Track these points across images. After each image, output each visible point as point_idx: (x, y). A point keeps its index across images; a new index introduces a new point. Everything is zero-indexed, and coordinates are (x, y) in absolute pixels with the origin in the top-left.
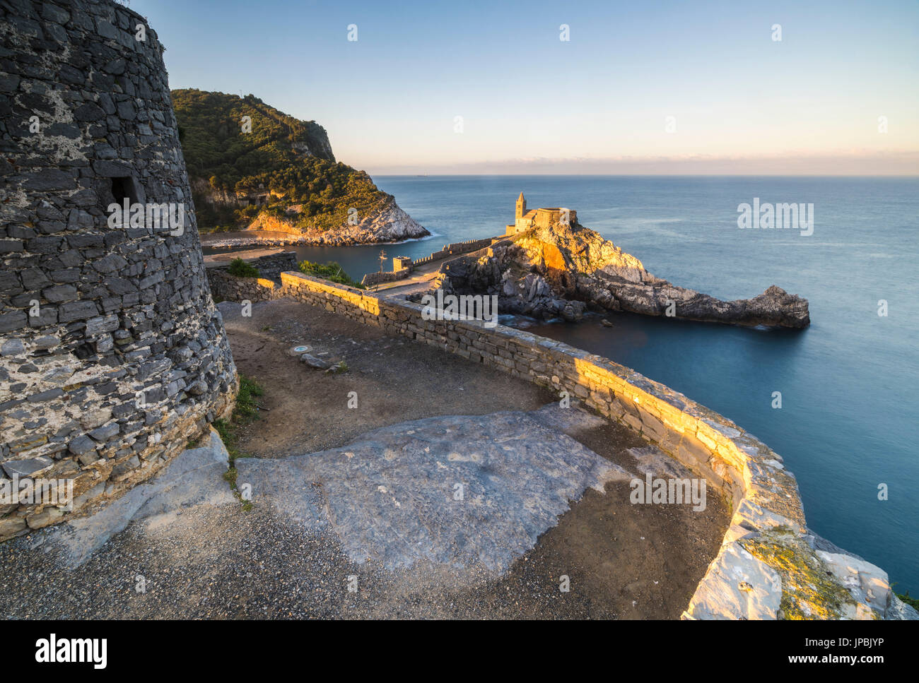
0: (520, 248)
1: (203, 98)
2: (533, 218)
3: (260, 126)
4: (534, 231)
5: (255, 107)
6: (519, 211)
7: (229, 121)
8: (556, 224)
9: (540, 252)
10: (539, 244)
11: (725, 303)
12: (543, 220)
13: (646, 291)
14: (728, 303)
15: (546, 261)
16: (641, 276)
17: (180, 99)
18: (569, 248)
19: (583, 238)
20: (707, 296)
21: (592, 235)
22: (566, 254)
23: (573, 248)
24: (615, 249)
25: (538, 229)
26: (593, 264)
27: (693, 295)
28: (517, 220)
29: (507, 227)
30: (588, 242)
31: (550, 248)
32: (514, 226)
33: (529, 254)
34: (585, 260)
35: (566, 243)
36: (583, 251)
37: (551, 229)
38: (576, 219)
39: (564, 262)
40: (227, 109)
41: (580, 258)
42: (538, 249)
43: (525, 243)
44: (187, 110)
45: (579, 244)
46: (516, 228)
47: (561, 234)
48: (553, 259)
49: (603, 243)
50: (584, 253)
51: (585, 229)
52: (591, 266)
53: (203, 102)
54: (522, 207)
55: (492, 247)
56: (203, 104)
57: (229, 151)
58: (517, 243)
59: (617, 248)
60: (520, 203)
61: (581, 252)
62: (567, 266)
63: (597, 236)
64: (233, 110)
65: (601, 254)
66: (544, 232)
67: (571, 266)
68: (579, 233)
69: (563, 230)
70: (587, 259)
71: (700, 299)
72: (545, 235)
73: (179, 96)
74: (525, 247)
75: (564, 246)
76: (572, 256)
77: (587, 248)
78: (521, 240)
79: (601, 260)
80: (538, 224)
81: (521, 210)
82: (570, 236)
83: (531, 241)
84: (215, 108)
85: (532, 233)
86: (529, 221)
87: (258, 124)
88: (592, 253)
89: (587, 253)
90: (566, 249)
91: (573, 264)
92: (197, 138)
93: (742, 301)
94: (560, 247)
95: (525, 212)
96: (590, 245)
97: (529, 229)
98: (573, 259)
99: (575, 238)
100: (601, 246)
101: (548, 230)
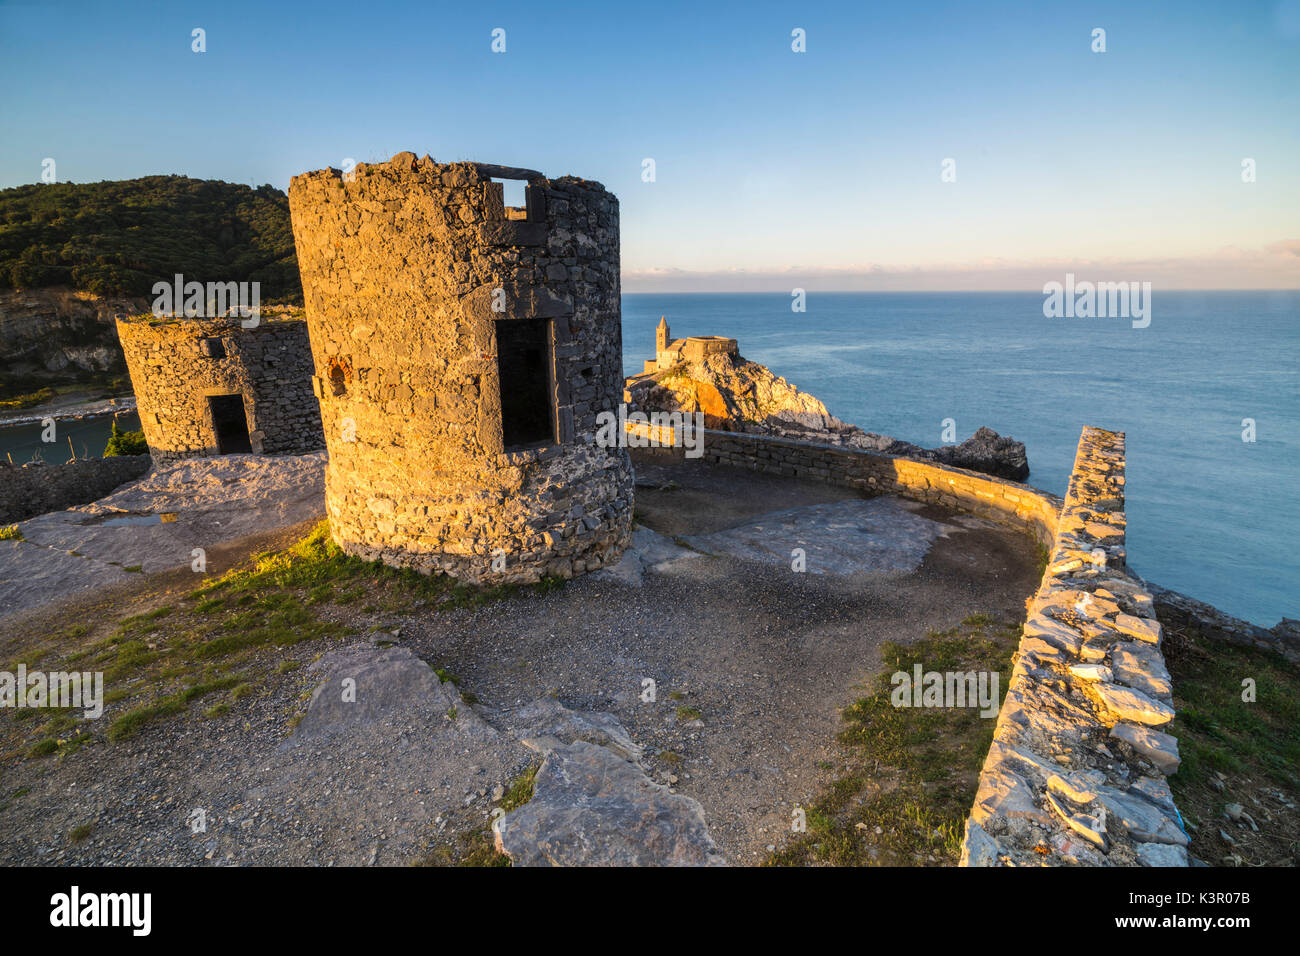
0: (666, 389)
1: (195, 188)
2: (680, 350)
3: (284, 228)
4: (684, 367)
5: (274, 202)
6: (661, 340)
7: (236, 221)
8: (712, 357)
9: (693, 394)
10: (692, 383)
11: (928, 451)
12: (695, 351)
13: (832, 440)
14: (932, 451)
15: (701, 406)
16: (824, 421)
17: (159, 190)
18: (731, 388)
19: (748, 374)
20: (906, 443)
21: (759, 370)
22: (727, 395)
23: (736, 387)
24: (789, 387)
25: (689, 364)
26: (763, 408)
27: (890, 442)
28: (658, 353)
29: (646, 363)
30: (754, 379)
31: (706, 390)
32: (655, 361)
33: (679, 397)
34: (752, 403)
35: (726, 382)
36: (748, 391)
37: (707, 363)
38: (737, 350)
39: (725, 406)
40: (232, 204)
41: (746, 400)
42: (690, 390)
43: (672, 383)
44: (169, 205)
45: (744, 383)
46: (658, 364)
47: (719, 371)
48: (711, 403)
49: (774, 380)
50: (750, 393)
51: (749, 362)
52: (760, 411)
53: (195, 194)
54: (664, 335)
55: (629, 390)
56: (195, 197)
57: (238, 263)
58: (662, 384)
59: (792, 386)
60: (661, 330)
61: (746, 393)
62: (729, 411)
63: (765, 372)
64: (241, 205)
65: (771, 394)
66: (697, 368)
67: (735, 412)
68: (742, 368)
69: (721, 365)
70: (755, 401)
71: (898, 448)
72: (698, 371)
73: (156, 186)
74: (672, 388)
75: (724, 386)
76: (735, 398)
77: (753, 388)
78: (667, 379)
79: (772, 403)
80: (688, 358)
81: (664, 341)
82: (731, 372)
83: (681, 380)
84: (213, 203)
85: (681, 369)
86: (675, 354)
87: (280, 226)
88: (760, 393)
89: (754, 393)
90: (727, 389)
91: (738, 409)
92: (187, 245)
93: (948, 448)
94: (719, 388)
95: (669, 343)
96: (758, 383)
97: (675, 364)
98: (737, 402)
99: (737, 375)
100: (770, 385)
101: (701, 366)
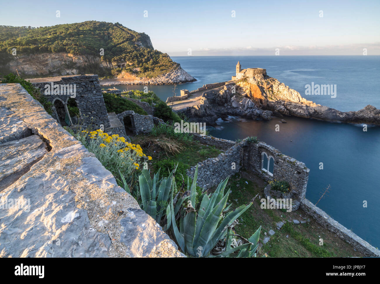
0: (239, 86)
1: (98, 24)
2: (245, 73)
3: (121, 35)
4: (246, 79)
5: (119, 28)
6: (238, 69)
7: (109, 33)
8: (256, 75)
9: (249, 88)
10: (249, 84)
11: (344, 113)
12: (250, 73)
13: (302, 106)
14: (345, 113)
15: (252, 92)
16: (299, 99)
17: (88, 25)
18: (263, 86)
19: (270, 81)
20: (334, 109)
21: (274, 80)
22: (262, 89)
23: (265, 86)
24: (286, 87)
25: (248, 77)
26: (275, 94)
27: (327, 109)
28: (237, 74)
29: (232, 77)
30: (272, 84)
31: (254, 86)
32: (235, 76)
33: (244, 89)
34: (271, 92)
35: (261, 84)
36: (270, 88)
37: (254, 78)
38: (266, 73)
39: (261, 93)
40: (108, 29)
41: (269, 91)
42: (248, 87)
43: (242, 84)
44: (91, 29)
45: (268, 85)
46: (236, 77)
47: (259, 80)
48: (255, 91)
49: (280, 84)
50: (270, 89)
51: (271, 77)
52: (274, 95)
54: (239, 68)
55: (226, 86)
56: (98, 27)
57: (109, 45)
58: (238, 84)
59: (287, 86)
60: (238, 66)
61: (269, 88)
62: (262, 94)
63: (276, 81)
64: (110, 29)
65: (279, 89)
66: (251, 79)
67: (264, 95)
68: (268, 79)
69: (260, 78)
70: (272, 91)
71: (330, 111)
72: (251, 80)
73: (88, 24)
74: (242, 86)
75: (261, 85)
76: (265, 90)
77: (272, 86)
78: (240, 82)
79: (279, 92)
80: (247, 76)
81: (239, 70)
82: (263, 81)
83: (245, 83)
84: (103, 28)
85: (245, 79)
86: (243, 74)
87: (121, 34)
88: (274, 89)
89: (272, 88)
90: (262, 87)
91: (266, 93)
92: (96, 40)
93: (352, 112)
94: (259, 86)
95: (241, 70)
96: (273, 85)
97: (243, 77)
98: (266, 92)
99: (266, 82)
100: (278, 86)
101: (252, 78)
